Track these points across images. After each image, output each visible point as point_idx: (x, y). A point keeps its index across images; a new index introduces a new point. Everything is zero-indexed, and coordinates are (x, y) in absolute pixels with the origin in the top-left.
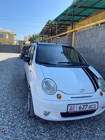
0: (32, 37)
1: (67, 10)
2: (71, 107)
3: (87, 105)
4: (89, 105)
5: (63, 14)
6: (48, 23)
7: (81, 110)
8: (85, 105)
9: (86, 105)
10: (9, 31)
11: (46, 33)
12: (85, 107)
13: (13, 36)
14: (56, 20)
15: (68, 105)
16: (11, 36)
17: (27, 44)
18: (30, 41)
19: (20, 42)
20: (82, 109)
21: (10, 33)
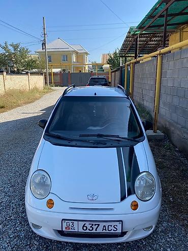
0: (112, 57)
1: (155, 9)
2: (68, 223)
3: (99, 225)
4: (102, 225)
5: (150, 16)
6: (129, 32)
7: (88, 231)
8: (94, 223)
9: (95, 225)
10: (76, 48)
11: (129, 49)
12: (95, 227)
13: (83, 55)
14: (140, 27)
15: (63, 220)
16: (81, 56)
17: (107, 68)
18: (108, 64)
19: (95, 65)
20: (89, 229)
21: (79, 51)
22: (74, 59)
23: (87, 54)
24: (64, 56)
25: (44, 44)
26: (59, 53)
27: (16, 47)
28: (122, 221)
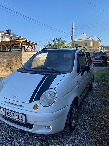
3: (14, 114)
9: (12, 113)
10: (93, 38)
13: (97, 42)
20: (10, 116)
21: (95, 40)
22: (92, 45)
23: (100, 41)
24: (85, 43)
25: (72, 37)
26: (83, 42)
27: (59, 40)
28: (25, 115)
